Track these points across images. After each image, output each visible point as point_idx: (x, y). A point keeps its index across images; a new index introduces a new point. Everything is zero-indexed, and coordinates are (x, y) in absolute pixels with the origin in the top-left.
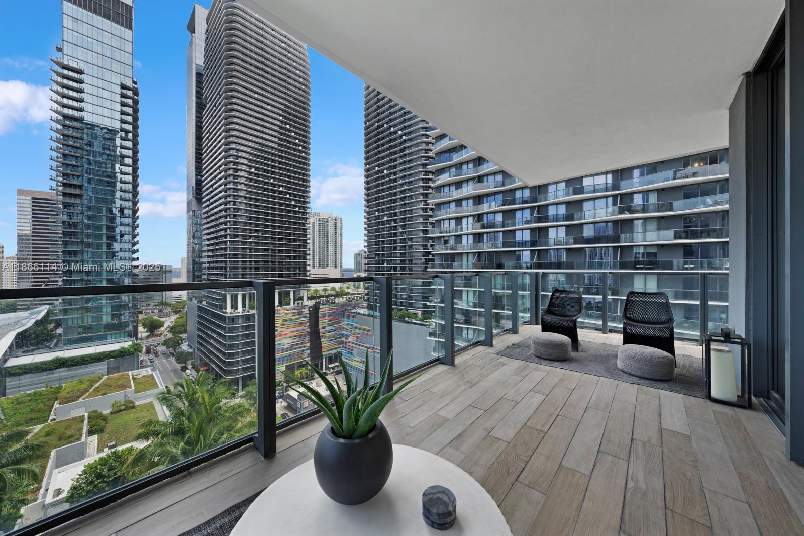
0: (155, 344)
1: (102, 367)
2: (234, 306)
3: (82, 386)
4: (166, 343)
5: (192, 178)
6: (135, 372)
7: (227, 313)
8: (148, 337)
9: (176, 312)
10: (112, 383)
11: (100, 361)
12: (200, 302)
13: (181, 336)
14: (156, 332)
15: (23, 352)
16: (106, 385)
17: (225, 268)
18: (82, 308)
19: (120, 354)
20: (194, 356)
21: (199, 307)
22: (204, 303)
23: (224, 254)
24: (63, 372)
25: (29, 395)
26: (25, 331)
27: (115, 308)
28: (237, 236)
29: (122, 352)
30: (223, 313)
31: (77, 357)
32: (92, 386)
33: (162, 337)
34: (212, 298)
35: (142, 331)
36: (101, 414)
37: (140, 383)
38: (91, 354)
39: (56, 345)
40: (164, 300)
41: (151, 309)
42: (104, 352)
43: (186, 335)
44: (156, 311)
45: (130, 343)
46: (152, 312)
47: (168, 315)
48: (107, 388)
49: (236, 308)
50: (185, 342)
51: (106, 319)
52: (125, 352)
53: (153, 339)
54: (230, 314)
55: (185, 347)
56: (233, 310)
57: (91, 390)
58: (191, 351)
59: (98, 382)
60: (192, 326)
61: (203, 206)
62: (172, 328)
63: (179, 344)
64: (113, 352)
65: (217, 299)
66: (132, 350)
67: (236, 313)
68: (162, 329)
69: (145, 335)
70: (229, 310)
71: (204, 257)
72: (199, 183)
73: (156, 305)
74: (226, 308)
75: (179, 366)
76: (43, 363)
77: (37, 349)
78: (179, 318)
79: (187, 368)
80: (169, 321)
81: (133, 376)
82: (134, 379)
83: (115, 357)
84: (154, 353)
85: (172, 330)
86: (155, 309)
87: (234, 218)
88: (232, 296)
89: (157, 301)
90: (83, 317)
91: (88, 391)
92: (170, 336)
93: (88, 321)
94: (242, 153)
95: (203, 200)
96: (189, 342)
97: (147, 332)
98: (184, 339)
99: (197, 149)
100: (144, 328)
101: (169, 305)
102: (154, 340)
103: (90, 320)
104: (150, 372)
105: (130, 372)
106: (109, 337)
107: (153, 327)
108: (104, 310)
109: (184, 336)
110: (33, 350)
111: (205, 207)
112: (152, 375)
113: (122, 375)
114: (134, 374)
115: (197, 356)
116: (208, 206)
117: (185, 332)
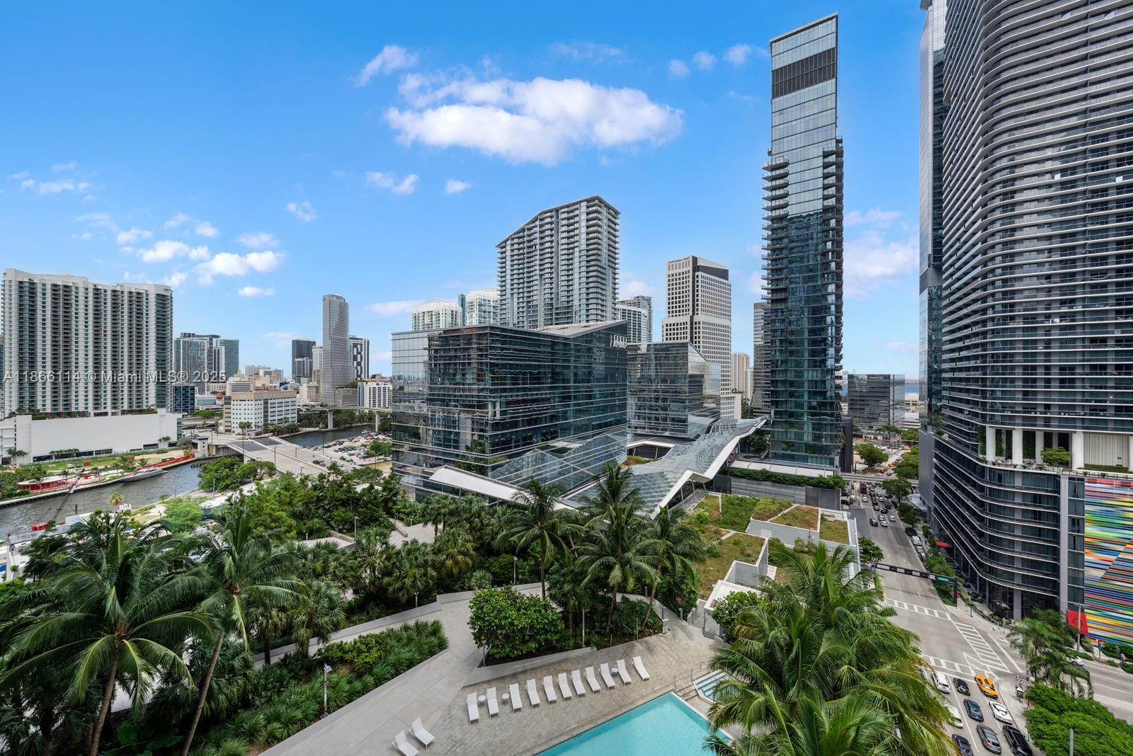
0: (874, 482)
1: (800, 493)
2: (1005, 450)
3: (773, 507)
4: (886, 485)
5: (927, 237)
6: (827, 512)
7: (986, 462)
8: (864, 471)
9: (908, 444)
10: (799, 514)
11: (799, 485)
12: (940, 434)
13: (909, 480)
14: (876, 467)
15: (745, 457)
16: (793, 515)
17: (984, 380)
18: (786, 422)
19: (819, 484)
20: (928, 518)
21: (936, 441)
22: (945, 437)
23: (982, 355)
24: (767, 486)
25: (738, 499)
26: (748, 437)
27: (816, 426)
28: (1012, 318)
29: (821, 482)
30: (978, 459)
31: (779, 474)
32: (781, 510)
33: (885, 475)
34: (960, 431)
35: (858, 462)
36: (783, 546)
37: (829, 528)
38: (791, 475)
39: (766, 457)
40: (891, 424)
41: (872, 434)
42: (803, 476)
43: (917, 482)
44: (880, 438)
45: (831, 473)
46: (875, 438)
47: (896, 446)
48: (793, 519)
49: (1010, 457)
50: (917, 493)
51: (808, 438)
52: (824, 483)
53: (873, 475)
54: (994, 464)
55: (915, 500)
56: (1003, 458)
57: (780, 515)
58: (923, 508)
59: (787, 508)
60: (928, 470)
61: (944, 276)
62: (899, 466)
63: (906, 493)
64: (813, 478)
65: (968, 434)
66: (831, 482)
67: (1007, 465)
68: (884, 464)
69: (860, 467)
70: (991, 455)
71: (945, 361)
72: (938, 243)
73: (879, 430)
74: (984, 453)
75: (903, 526)
76: (754, 471)
77: (753, 457)
78: (910, 454)
79: (915, 534)
80: (895, 456)
81: (822, 515)
82: (822, 519)
83: (814, 485)
84: (870, 495)
85: (898, 467)
86: (880, 434)
87: (1003, 287)
88: (998, 432)
89: (881, 424)
90: (786, 432)
91: (776, 515)
92: (894, 477)
93: (791, 437)
94: (1025, 155)
95: (944, 268)
96: (921, 493)
97: (864, 464)
98: (914, 487)
99: (934, 188)
100: (862, 458)
101: (898, 432)
102: (872, 478)
103: (793, 436)
104: (846, 519)
105: (820, 509)
106: (810, 460)
107: (873, 459)
108: (806, 427)
109: (914, 482)
110: (750, 457)
111: (947, 279)
112: (846, 523)
113: (811, 510)
114: (825, 513)
115: (933, 520)
116: (951, 275)
117: (916, 476)
